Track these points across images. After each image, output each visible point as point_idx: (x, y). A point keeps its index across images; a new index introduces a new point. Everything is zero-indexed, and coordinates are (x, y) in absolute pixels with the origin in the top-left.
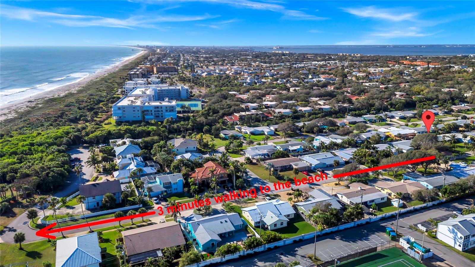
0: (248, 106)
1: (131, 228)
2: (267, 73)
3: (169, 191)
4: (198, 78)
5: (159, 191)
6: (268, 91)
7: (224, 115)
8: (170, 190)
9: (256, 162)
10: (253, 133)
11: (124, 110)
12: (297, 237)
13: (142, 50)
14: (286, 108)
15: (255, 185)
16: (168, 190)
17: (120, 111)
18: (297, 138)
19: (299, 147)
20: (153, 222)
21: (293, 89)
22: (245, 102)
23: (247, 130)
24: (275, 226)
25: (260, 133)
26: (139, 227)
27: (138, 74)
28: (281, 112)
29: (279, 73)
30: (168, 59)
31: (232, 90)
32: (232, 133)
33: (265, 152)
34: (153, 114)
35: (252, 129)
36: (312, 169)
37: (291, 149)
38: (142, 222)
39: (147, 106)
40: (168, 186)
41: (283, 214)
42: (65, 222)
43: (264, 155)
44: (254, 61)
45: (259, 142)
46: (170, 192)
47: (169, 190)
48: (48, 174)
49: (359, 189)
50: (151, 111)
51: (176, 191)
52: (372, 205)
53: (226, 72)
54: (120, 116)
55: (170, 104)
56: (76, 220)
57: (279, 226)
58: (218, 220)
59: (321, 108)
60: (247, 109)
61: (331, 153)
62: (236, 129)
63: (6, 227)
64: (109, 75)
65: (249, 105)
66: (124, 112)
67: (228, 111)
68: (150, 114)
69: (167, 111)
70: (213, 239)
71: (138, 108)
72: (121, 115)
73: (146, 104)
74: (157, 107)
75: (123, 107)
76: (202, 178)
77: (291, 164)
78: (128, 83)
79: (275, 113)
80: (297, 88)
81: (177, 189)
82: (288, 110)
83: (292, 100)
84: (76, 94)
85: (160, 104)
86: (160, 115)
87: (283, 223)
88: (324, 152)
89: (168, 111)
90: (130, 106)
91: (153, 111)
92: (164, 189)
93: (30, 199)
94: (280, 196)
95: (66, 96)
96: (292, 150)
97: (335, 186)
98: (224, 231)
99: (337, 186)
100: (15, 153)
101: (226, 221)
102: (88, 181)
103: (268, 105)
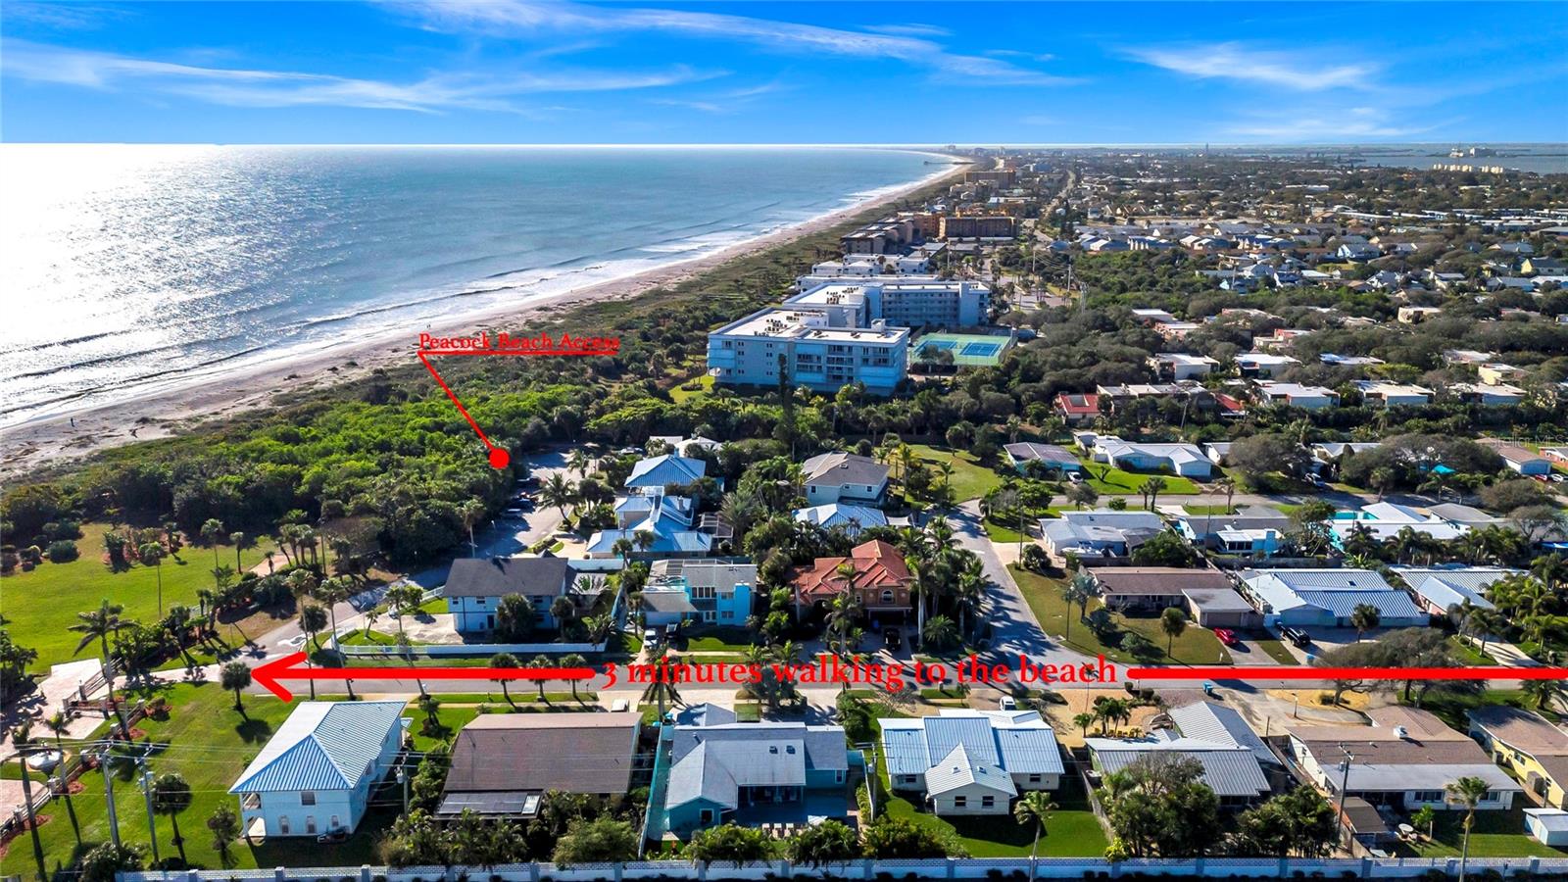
0: (1171, 364)
1: (530, 710)
2: (1344, 247)
3: (708, 618)
4: (1066, 257)
5: (674, 611)
6: (1293, 316)
7: (1058, 388)
8: (711, 612)
9: (1064, 566)
10: (1125, 464)
11: (741, 349)
12: (1009, 863)
13: (956, 163)
14: (1316, 384)
15: (1004, 648)
16: (704, 613)
17: (729, 354)
18: (1295, 499)
19: (1261, 534)
20: (599, 704)
21: (1411, 311)
22: (1169, 348)
23: (1109, 447)
24: (957, 804)
25: (1151, 465)
26: (552, 710)
27: (871, 239)
28: (1284, 396)
29: (1395, 247)
30: (1016, 191)
31: (1154, 303)
32: (1044, 454)
33: (1118, 535)
34: (824, 369)
35: (1127, 449)
36: (1268, 623)
37: (1226, 539)
38: (570, 700)
39: (811, 343)
40: (704, 599)
41: (1011, 768)
42: (386, 655)
43: (1108, 546)
44: (1325, 201)
45: (1121, 497)
46: (711, 620)
47: (708, 614)
48: (411, 512)
49: (1397, 734)
50: (819, 358)
51: (726, 622)
52: (1418, 811)
53: (1183, 241)
54: (729, 367)
55: (883, 340)
56: (414, 657)
57: (974, 807)
58: (768, 738)
59: (1475, 395)
60: (1167, 376)
61: (1387, 575)
62: (1078, 443)
63: (249, 643)
64: (801, 240)
65: (1179, 361)
66: (741, 357)
67: (1079, 376)
68: (815, 369)
69: (866, 361)
70: (709, 797)
71: (781, 346)
72: (730, 365)
73: (811, 336)
74: (837, 348)
75: (741, 341)
76: (818, 591)
77: (1184, 592)
78: (822, 268)
79: (1262, 397)
80: (1427, 311)
81: (731, 614)
82: (1318, 392)
83: (1367, 354)
84: (671, 293)
85: (852, 339)
86: (845, 373)
87: (992, 798)
88: (1358, 567)
89: (871, 361)
90: (759, 339)
91: (824, 360)
92: (691, 609)
93: (353, 578)
94: (1064, 703)
95: (640, 298)
96: (1233, 545)
97: (1318, 705)
98: (766, 782)
99: (1327, 707)
100: (384, 446)
101: (791, 750)
102: (523, 549)
103: (1254, 364)
